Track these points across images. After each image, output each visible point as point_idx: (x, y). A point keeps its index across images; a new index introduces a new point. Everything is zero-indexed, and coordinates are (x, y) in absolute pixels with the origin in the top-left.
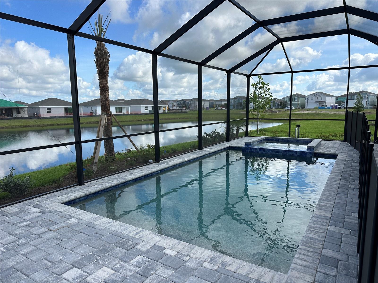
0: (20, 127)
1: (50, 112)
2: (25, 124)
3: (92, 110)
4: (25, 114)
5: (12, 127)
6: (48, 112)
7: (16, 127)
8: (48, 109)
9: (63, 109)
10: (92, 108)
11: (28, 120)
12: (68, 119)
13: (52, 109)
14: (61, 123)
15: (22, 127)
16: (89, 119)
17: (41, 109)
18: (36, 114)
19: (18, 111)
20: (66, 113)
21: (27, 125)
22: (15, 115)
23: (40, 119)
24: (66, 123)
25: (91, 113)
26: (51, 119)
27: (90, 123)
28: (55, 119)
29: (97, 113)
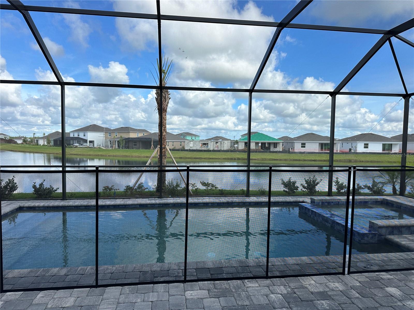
0: (269, 160)
1: (304, 147)
2: (274, 158)
3: (352, 147)
4: (280, 148)
5: (263, 159)
6: (302, 147)
7: (266, 160)
8: (302, 144)
9: (318, 144)
10: (352, 144)
11: (279, 154)
12: (318, 155)
13: (306, 144)
14: (308, 159)
15: (271, 160)
16: (341, 157)
17: (295, 144)
18: (290, 148)
19: (275, 145)
20: (322, 149)
21: (276, 158)
22: (272, 149)
23: (290, 153)
24: (313, 159)
25: (350, 150)
26: (300, 155)
27: (340, 161)
28: (303, 155)
29: (356, 150)
